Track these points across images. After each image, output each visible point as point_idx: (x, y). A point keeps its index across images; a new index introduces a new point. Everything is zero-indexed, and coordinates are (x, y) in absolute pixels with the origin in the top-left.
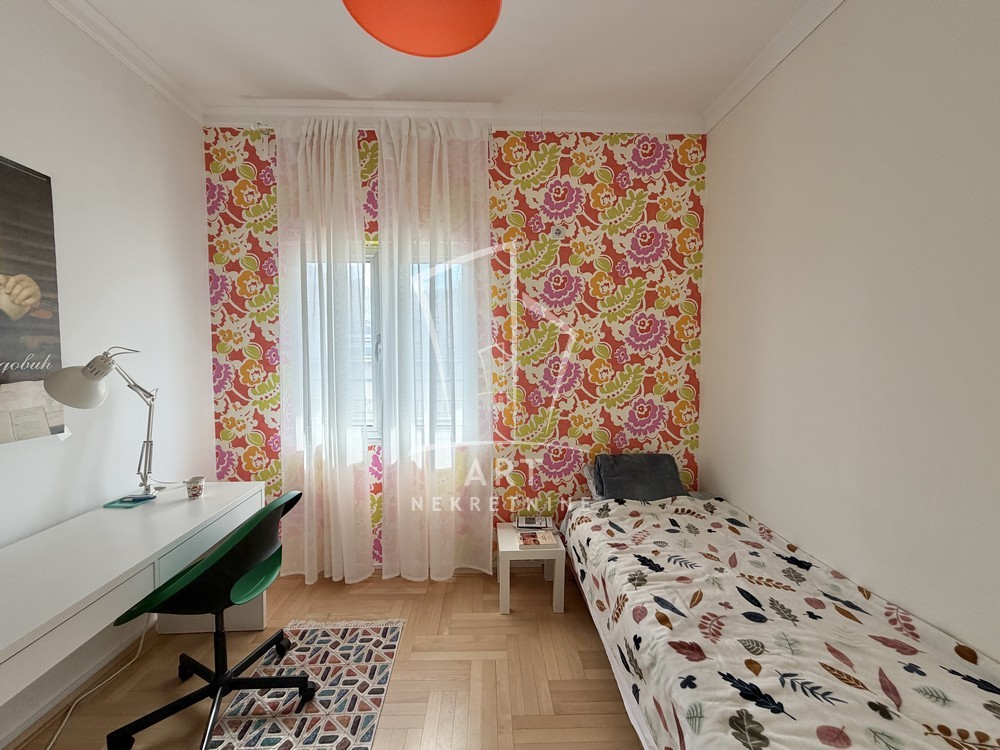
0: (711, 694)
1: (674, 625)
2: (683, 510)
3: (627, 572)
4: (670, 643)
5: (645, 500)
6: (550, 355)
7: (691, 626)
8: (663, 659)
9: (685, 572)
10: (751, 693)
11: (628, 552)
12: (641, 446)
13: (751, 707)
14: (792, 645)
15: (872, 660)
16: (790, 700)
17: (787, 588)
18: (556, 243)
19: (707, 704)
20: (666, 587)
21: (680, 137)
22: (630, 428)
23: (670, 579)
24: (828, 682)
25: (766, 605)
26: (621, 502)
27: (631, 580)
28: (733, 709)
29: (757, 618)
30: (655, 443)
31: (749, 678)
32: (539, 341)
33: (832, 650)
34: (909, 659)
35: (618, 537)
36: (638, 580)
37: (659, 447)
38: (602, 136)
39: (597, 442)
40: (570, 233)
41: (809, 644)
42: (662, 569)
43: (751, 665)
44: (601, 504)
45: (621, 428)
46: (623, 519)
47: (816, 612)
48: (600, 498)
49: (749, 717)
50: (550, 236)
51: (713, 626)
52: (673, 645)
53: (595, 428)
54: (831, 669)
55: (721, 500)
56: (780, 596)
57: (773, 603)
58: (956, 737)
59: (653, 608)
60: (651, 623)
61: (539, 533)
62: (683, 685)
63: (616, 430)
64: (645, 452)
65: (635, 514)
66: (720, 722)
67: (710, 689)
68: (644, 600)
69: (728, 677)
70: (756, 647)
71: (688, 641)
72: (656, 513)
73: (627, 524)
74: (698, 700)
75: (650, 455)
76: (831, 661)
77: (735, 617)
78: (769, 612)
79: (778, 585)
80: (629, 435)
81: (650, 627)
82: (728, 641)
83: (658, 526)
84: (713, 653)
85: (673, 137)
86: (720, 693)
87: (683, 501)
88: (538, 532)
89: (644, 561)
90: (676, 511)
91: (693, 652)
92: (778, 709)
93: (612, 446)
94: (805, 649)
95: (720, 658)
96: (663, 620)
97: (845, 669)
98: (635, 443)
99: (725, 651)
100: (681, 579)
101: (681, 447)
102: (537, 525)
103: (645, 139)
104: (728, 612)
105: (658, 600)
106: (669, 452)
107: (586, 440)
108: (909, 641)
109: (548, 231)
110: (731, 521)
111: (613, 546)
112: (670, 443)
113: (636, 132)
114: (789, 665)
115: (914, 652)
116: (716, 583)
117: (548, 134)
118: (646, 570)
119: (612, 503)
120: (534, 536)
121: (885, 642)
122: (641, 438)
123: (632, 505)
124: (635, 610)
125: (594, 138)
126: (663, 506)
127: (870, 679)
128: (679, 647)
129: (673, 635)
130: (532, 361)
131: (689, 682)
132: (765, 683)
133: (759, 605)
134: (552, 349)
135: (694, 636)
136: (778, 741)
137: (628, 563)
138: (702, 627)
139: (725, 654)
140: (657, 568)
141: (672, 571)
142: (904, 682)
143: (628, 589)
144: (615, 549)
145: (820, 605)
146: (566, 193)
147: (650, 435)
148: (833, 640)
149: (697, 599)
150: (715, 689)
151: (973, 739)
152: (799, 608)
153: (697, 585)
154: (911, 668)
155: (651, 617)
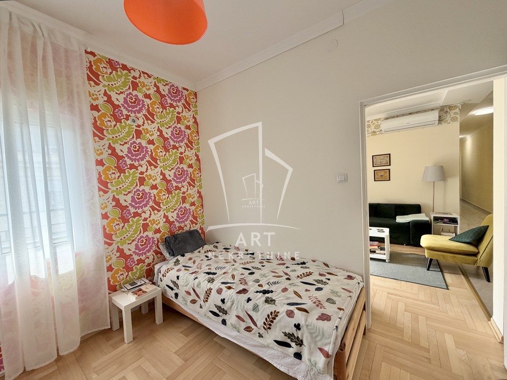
0: (257, 298)
1: (233, 287)
2: (207, 251)
3: (205, 280)
4: (237, 293)
5: (192, 252)
6: (134, 188)
7: (238, 285)
8: (237, 299)
9: (224, 271)
10: (265, 292)
11: (200, 273)
12: (182, 228)
13: (267, 295)
14: (264, 276)
15: (281, 270)
16: (272, 288)
17: (253, 262)
18: (133, 127)
19: (257, 302)
20: (222, 278)
21: (187, 90)
22: (178, 221)
23: (221, 275)
24: (276, 280)
25: (252, 269)
26: (183, 256)
27: (209, 282)
28: (264, 299)
29: (252, 273)
30: (188, 226)
31: (262, 289)
32: (127, 181)
33: (272, 272)
34: (285, 266)
35: (191, 270)
36: (211, 281)
37: (190, 227)
38: (153, 77)
39: (163, 231)
40: (140, 122)
41: (267, 273)
42: (216, 273)
43: (260, 286)
44: (175, 259)
45: (173, 222)
46: (188, 263)
47: (263, 265)
48: (172, 257)
49: (268, 297)
50: (129, 122)
51: (243, 281)
52: (238, 293)
53: (161, 225)
54: (275, 276)
55: (218, 243)
56: (253, 265)
57: (253, 267)
58: (300, 277)
59: (223, 286)
60: (226, 291)
61: (143, 288)
62: (248, 302)
63: (171, 223)
64: (185, 231)
65: (190, 259)
66: (263, 303)
67: (255, 297)
68: (219, 285)
69: (257, 292)
70: (257, 281)
71: (241, 289)
72: (198, 255)
73: (190, 264)
74: (254, 303)
75: (187, 232)
76: (274, 274)
77: (247, 276)
78: (254, 270)
79: (250, 262)
80: (177, 225)
81: (227, 293)
82: (250, 283)
83: (202, 260)
84: (249, 288)
85: (184, 89)
86: (259, 297)
87: (206, 247)
88: (141, 287)
89: (208, 273)
90: (205, 252)
91: (244, 291)
92: (272, 292)
93: (170, 231)
94: (267, 275)
95: (252, 288)
96: (229, 288)
97: (277, 275)
98: (181, 228)
99: (252, 286)
100: (224, 273)
101: (198, 226)
102: (139, 284)
103: (173, 85)
104: (244, 276)
105: (223, 283)
106: (195, 229)
107: (157, 231)
108: (282, 262)
109: (127, 119)
110: (225, 249)
111: (192, 273)
112: (194, 225)
113: (169, 81)
114: (267, 281)
115: (285, 264)
116: (235, 269)
117: (122, 64)
118: (211, 276)
119: (179, 257)
120: (140, 290)
121: (279, 264)
122: (182, 225)
123: (188, 255)
124: (217, 291)
125: (149, 76)
126: (199, 252)
127: (282, 274)
128: (240, 292)
129: (236, 290)
130: (123, 192)
131: (249, 300)
132: (266, 288)
133: (249, 270)
134: (135, 185)
135: (242, 287)
136: (277, 298)
137: (203, 277)
138: (241, 283)
139: (252, 287)
140: (214, 274)
141: (219, 272)
142: (287, 271)
143: (209, 285)
144: (194, 274)
145: (262, 263)
146: (136, 100)
147: (186, 223)
148: (271, 269)
149: (233, 277)
150: (257, 296)
151: (303, 275)
152: (259, 266)
153: (231, 272)
154: (287, 267)
155: (225, 289)
